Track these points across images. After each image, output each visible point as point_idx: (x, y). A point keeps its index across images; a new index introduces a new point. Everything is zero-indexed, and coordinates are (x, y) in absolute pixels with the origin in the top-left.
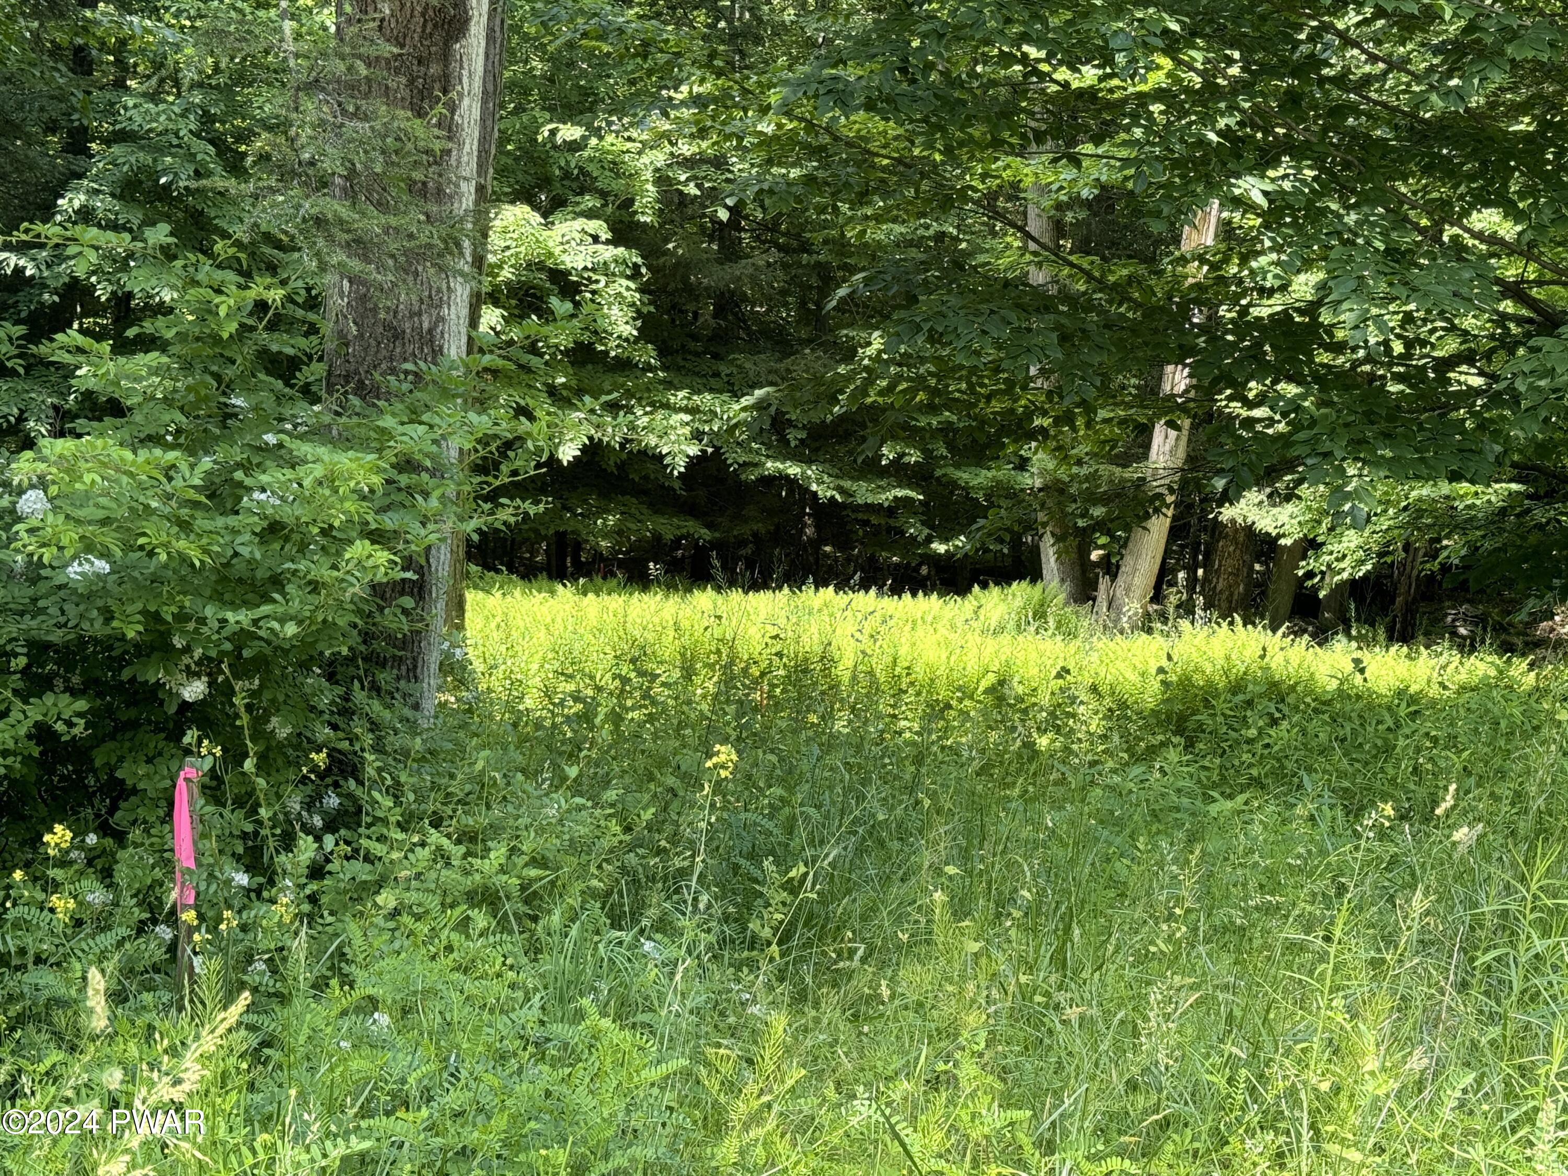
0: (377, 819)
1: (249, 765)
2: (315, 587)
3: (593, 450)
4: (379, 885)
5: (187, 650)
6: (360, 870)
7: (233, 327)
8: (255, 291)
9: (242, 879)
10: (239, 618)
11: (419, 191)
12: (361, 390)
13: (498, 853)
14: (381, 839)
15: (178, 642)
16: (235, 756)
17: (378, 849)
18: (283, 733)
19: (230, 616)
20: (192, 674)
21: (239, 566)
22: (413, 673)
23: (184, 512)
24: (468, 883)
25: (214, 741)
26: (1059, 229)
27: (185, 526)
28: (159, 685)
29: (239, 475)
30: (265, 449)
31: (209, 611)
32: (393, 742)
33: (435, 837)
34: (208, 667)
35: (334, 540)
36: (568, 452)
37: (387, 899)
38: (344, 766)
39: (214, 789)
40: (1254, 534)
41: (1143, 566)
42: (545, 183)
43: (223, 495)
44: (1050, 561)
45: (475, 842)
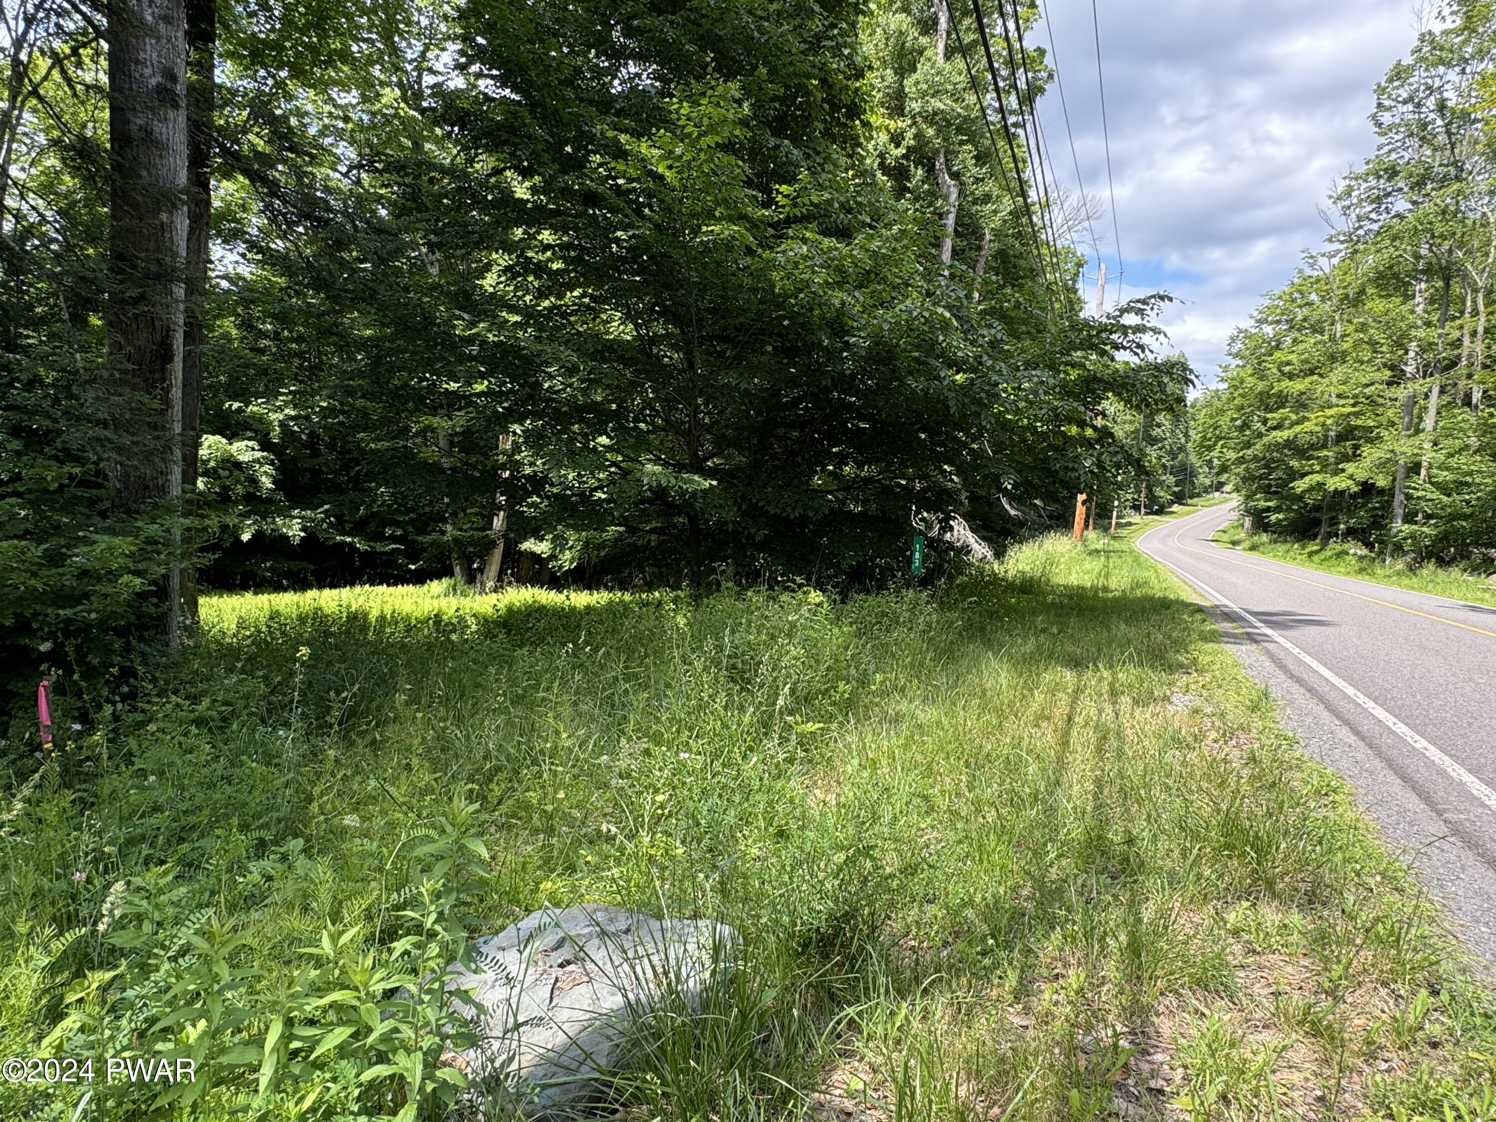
0: (146, 695)
1: (76, 677)
2: (106, 596)
3: (258, 535)
4: (150, 721)
5: (41, 629)
6: (139, 717)
7: (56, 485)
8: (67, 469)
9: (77, 727)
10: (66, 613)
11: (154, 426)
12: (128, 511)
13: (206, 702)
14: (149, 702)
15: (35, 626)
16: (69, 672)
17: (147, 707)
18: (96, 661)
19: (61, 612)
20: (44, 640)
21: (67, 591)
22: (165, 631)
23: (34, 568)
24: (192, 716)
25: (58, 668)
26: (452, 444)
27: (35, 575)
28: (26, 646)
29: (64, 550)
30: (79, 538)
31: (49, 611)
32: (152, 661)
33: (173, 698)
34: (52, 635)
35: (113, 576)
36: (246, 537)
37: (152, 727)
38: (128, 673)
39: (59, 689)
40: (533, 554)
41: (493, 568)
42: (228, 426)
43: (55, 559)
44: (457, 570)
45: (195, 699)
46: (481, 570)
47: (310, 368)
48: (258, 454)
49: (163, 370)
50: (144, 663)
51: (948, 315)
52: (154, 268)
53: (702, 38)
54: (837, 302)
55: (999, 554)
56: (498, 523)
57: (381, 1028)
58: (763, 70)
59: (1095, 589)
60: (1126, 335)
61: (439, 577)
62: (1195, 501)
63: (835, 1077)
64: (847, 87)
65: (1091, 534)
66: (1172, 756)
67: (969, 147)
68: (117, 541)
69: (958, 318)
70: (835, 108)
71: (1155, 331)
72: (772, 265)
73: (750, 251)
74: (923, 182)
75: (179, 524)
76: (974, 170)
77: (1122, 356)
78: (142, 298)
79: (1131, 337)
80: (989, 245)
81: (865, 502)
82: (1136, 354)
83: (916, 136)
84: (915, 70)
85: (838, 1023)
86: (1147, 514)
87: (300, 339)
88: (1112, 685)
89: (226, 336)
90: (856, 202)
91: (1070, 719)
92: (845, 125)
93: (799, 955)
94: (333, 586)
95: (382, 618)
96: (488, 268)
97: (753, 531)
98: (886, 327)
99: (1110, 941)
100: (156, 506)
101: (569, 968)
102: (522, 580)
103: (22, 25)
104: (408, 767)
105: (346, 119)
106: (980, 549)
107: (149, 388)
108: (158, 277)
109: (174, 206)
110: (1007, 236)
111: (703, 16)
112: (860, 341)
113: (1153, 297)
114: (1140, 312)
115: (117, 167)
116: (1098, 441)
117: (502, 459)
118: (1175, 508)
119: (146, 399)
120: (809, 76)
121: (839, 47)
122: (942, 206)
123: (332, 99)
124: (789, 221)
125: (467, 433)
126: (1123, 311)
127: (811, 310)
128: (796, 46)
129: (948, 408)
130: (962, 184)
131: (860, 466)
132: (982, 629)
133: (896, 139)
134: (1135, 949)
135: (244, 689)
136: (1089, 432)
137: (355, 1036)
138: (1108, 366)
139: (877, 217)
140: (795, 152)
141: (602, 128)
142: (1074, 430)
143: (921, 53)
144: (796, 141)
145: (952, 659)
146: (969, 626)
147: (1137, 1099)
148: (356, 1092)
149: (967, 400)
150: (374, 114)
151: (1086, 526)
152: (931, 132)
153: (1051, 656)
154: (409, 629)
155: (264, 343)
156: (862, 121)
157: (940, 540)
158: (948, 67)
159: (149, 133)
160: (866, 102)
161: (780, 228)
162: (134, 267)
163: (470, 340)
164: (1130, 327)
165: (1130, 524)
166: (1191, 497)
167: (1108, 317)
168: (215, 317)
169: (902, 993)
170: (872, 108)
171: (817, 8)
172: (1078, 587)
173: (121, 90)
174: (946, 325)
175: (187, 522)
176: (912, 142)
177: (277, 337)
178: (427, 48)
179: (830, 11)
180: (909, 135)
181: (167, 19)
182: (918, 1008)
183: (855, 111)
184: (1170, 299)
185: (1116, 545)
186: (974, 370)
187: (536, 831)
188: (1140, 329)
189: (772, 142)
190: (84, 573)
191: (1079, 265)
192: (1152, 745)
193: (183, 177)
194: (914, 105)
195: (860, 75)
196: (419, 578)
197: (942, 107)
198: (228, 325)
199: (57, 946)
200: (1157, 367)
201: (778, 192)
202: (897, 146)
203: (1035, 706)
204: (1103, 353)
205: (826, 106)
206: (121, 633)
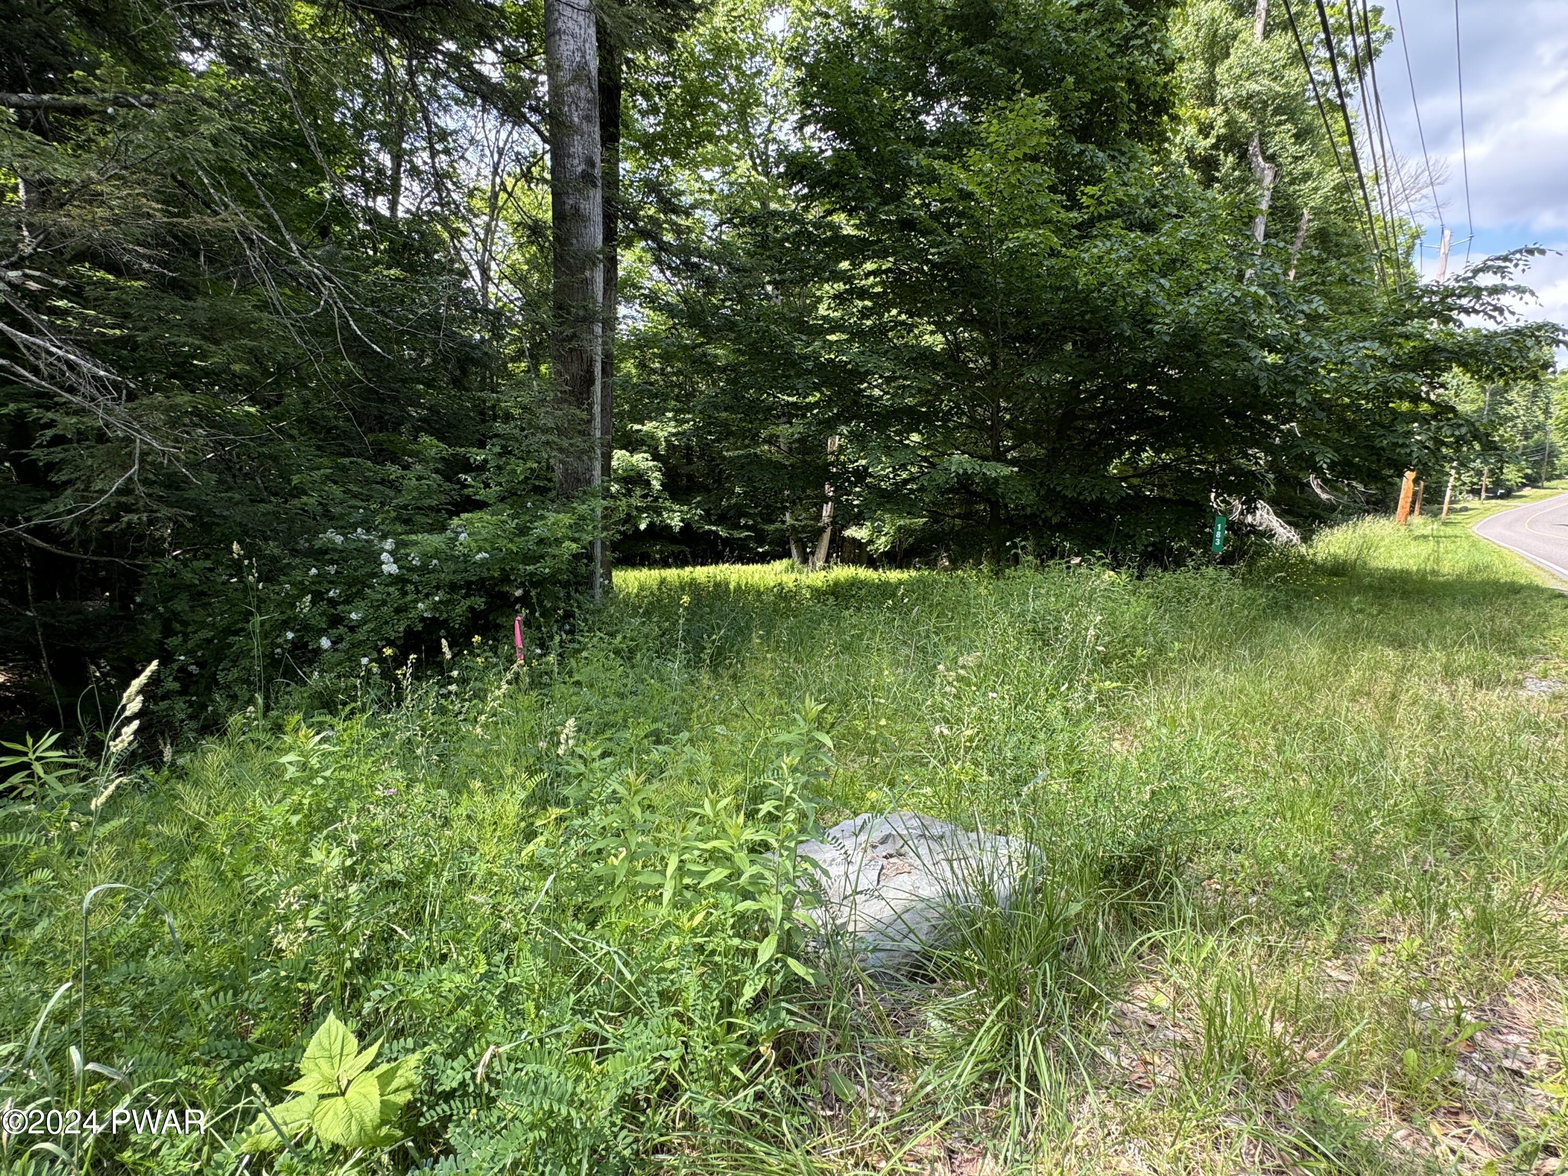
0: (581, 631)
1: (537, 615)
2: (554, 557)
3: (651, 525)
4: (584, 649)
5: (515, 580)
6: (576, 646)
8: (529, 465)
9: (539, 651)
10: (530, 568)
11: (582, 433)
12: (568, 497)
13: (619, 638)
14: (582, 636)
15: (512, 577)
16: (532, 612)
17: (581, 639)
18: (548, 605)
19: (528, 568)
20: (517, 588)
21: (531, 553)
22: (592, 587)
24: (610, 647)
25: (526, 608)
26: (791, 448)
27: (511, 541)
28: (507, 592)
29: (529, 524)
30: (537, 516)
31: (521, 567)
32: (584, 607)
33: (598, 633)
34: (522, 585)
35: (558, 542)
36: (643, 527)
37: (584, 654)
38: (568, 615)
39: (527, 623)
40: (854, 539)
41: (822, 552)
42: (630, 443)
43: (523, 531)
44: (794, 552)
45: (612, 635)
46: (813, 553)
47: (687, 395)
48: (651, 464)
49: (588, 392)
50: (579, 607)
51: (1262, 292)
52: (581, 313)
53: (1011, 60)
54: (1140, 292)
55: (1306, 539)
56: (827, 510)
57: (750, 870)
58: (1070, 79)
59: (1423, 574)
60: (1478, 297)
61: (780, 558)
62: (1554, 483)
63: (1137, 992)
64: (1155, 84)
65: (1417, 520)
66: (1526, 739)
67: (1288, 126)
68: (561, 516)
69: (1273, 295)
70: (1142, 106)
71: (1520, 290)
72: (1076, 263)
73: (1053, 253)
74: (1234, 170)
75: (599, 505)
76: (1293, 149)
77: (1471, 322)
78: (574, 336)
79: (1485, 298)
80: (1308, 223)
81: (1161, 487)
82: (1491, 317)
83: (1227, 124)
84: (1227, 55)
85: (1142, 944)
86: (1488, 498)
87: (679, 373)
88: (1446, 668)
89: (629, 374)
90: (1162, 196)
91: (1393, 697)
92: (1152, 123)
93: (1101, 879)
94: (703, 564)
95: (738, 588)
96: (820, 300)
97: (1049, 514)
98: (1192, 311)
99: (1454, 914)
100: (585, 492)
101: (892, 860)
102: (845, 561)
103: (496, 156)
104: (762, 694)
105: (711, 192)
106: (1284, 533)
107: (579, 405)
108: (584, 320)
109: (594, 264)
110: (1329, 213)
111: (1012, 39)
112: (1163, 327)
113: (1520, 251)
114: (1501, 270)
115: (557, 238)
116: (1434, 417)
117: (831, 458)
118: (1527, 491)
119: (578, 412)
120: (1116, 79)
121: (1148, 43)
122: (1254, 191)
123: (700, 177)
124: (1091, 222)
125: (802, 440)
126: (1476, 272)
127: (1114, 302)
128: (1103, 48)
129: (1258, 388)
130: (1279, 165)
131: (1158, 452)
132: (1288, 608)
133: (1205, 130)
134: (1485, 922)
135: (645, 630)
136: (1424, 407)
137: (729, 877)
138: (1452, 335)
139: (1184, 207)
140: (1101, 154)
141: (918, 159)
142: (1405, 406)
143: (1235, 38)
144: (1101, 146)
145: (1254, 633)
146: (1274, 604)
147: (1486, 1075)
148: (731, 921)
149: (1279, 379)
150: (731, 184)
151: (1412, 511)
152: (1244, 116)
153: (1370, 635)
154: (759, 594)
155: (654, 378)
156: (1170, 116)
157: (1242, 523)
158: (1266, 45)
159: (577, 210)
160: (1175, 94)
161: (1085, 229)
162: (569, 313)
163: (806, 358)
164: (1486, 289)
165: (1466, 509)
166: (1549, 480)
167: (1457, 281)
168: (621, 361)
169: (1209, 926)
170: (1181, 101)
171: (1126, 9)
172: (1402, 571)
173: (558, 179)
174: (1258, 304)
175: (605, 503)
176: (1223, 131)
177: (662, 372)
178: (772, 122)
179: (1140, 8)
180: (1220, 122)
181: (588, 118)
182: (1225, 945)
183: (1163, 106)
184: (1542, 252)
185: (1449, 531)
186: (1289, 349)
187: (861, 753)
188: (1495, 290)
189: (1078, 148)
190: (541, 541)
191: (1416, 236)
192: (1501, 728)
193: (599, 243)
194: (1225, 91)
195: (1170, 68)
196: (763, 559)
197: (1258, 88)
198: (629, 367)
199: (531, 784)
200: (1518, 332)
201: (1083, 193)
202: (1207, 136)
203: (1351, 682)
204: (1446, 320)
205: (1133, 106)
206: (566, 585)
